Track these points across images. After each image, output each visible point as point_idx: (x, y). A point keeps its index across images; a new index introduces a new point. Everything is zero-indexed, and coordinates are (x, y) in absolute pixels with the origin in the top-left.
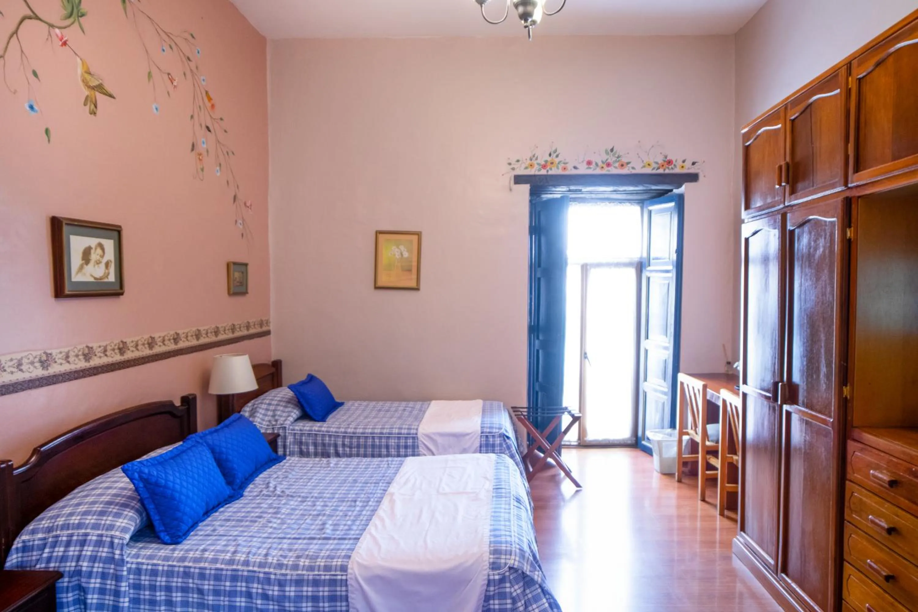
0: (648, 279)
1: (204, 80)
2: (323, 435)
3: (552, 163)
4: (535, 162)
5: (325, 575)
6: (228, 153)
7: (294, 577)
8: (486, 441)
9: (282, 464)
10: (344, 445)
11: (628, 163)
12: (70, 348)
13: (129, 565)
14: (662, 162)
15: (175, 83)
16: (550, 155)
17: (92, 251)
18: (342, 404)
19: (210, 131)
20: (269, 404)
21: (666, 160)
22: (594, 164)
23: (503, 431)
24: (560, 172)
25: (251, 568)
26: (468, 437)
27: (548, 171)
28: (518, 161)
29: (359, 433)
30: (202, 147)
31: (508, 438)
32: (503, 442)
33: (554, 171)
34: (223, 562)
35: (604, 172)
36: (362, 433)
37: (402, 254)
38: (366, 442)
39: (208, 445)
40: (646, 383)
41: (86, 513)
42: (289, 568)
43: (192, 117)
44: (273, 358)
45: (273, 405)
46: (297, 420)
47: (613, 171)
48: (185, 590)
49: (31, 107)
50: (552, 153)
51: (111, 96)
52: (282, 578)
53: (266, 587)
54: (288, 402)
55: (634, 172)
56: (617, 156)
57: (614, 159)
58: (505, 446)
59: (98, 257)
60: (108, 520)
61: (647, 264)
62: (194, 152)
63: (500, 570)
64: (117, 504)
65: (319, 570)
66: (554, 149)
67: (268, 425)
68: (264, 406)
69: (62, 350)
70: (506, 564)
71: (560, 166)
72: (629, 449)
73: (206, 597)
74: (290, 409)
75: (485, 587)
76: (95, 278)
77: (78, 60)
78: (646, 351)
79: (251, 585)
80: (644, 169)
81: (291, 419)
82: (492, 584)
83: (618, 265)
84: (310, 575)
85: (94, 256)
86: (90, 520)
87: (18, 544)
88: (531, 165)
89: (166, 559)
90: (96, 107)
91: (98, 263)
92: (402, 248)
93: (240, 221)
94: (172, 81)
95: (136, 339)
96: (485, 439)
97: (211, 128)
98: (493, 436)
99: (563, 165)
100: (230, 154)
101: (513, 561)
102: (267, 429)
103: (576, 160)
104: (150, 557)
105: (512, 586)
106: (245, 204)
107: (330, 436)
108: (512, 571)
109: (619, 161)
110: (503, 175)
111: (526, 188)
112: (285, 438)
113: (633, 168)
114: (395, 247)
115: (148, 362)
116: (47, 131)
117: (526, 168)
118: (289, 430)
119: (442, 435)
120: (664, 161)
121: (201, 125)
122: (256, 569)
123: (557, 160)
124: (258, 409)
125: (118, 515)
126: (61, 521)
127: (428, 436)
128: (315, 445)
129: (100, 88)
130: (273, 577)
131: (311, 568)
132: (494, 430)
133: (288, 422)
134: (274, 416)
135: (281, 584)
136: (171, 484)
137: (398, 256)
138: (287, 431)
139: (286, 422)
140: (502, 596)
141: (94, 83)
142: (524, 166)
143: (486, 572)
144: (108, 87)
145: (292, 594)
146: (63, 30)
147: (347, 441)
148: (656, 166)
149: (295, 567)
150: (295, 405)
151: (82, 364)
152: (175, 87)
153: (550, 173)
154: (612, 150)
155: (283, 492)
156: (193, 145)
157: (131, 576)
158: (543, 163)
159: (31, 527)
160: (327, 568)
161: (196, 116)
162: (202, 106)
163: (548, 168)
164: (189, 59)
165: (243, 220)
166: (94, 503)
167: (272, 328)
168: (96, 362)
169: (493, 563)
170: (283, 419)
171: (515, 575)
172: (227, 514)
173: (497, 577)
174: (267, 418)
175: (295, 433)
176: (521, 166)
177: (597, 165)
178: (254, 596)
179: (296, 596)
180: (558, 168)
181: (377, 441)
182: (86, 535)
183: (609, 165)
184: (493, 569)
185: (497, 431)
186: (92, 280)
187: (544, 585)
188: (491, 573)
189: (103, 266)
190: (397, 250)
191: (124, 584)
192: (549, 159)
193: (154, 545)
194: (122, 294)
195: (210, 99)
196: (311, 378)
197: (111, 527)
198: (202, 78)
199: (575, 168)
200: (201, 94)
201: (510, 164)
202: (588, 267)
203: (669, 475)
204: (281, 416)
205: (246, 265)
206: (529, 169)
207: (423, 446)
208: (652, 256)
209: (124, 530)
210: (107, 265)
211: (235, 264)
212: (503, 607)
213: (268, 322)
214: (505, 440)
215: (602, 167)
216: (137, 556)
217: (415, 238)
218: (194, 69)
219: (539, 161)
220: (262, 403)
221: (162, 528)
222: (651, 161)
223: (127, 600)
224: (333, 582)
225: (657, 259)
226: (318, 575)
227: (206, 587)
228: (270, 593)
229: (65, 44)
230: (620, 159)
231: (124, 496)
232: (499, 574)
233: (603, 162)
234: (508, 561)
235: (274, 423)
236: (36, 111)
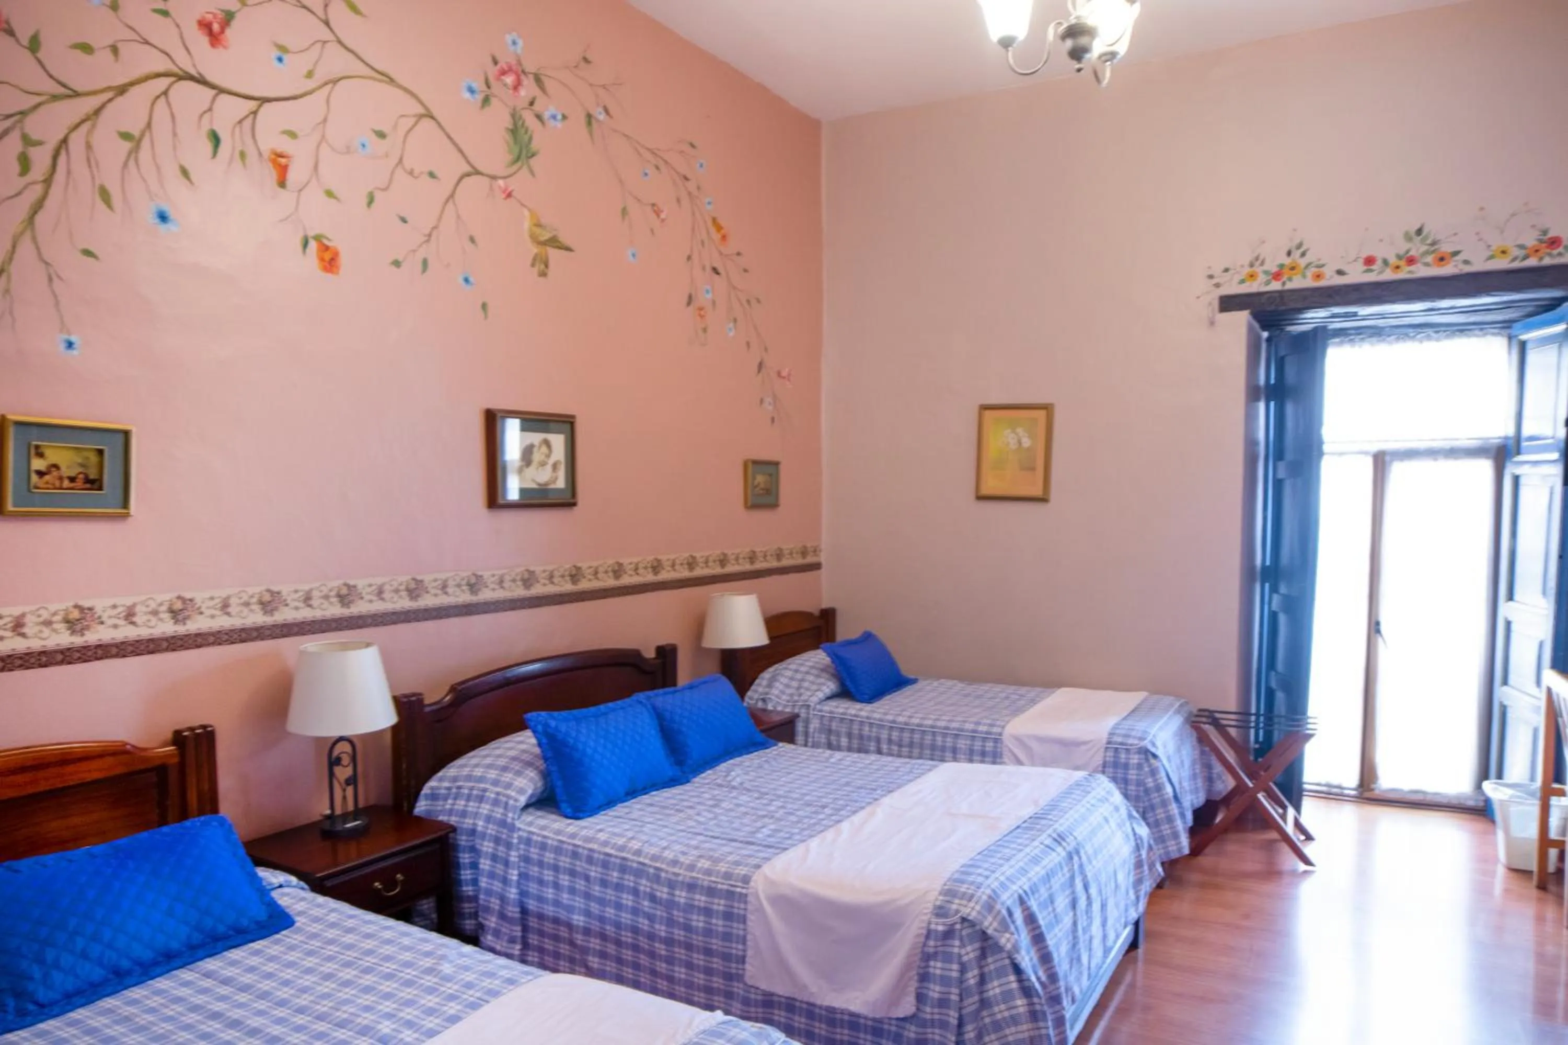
0: (1516, 480)
1: (709, 203)
2: (862, 723)
3: (1293, 268)
4: (1258, 269)
5: (723, 884)
6: (748, 301)
7: (687, 880)
8: (1114, 757)
9: (767, 751)
10: (890, 741)
11: (1456, 253)
12: (505, 571)
13: (521, 833)
14: (1535, 243)
15: (663, 216)
16: (1289, 253)
17: (535, 450)
18: (912, 682)
19: (718, 273)
20: (796, 671)
21: (1545, 238)
22: (1379, 263)
23: (1146, 743)
24: (1308, 282)
25: (641, 860)
26: (1083, 748)
27: (1284, 284)
28: (1226, 270)
29: (913, 724)
30: (704, 298)
31: (1155, 756)
32: (1143, 761)
33: (1297, 283)
34: (614, 846)
35: (1402, 275)
36: (918, 725)
37: (1020, 442)
38: (922, 739)
39: (654, 708)
40: (1505, 688)
41: (490, 766)
42: (684, 867)
43: (689, 258)
44: (825, 605)
45: (801, 672)
46: (829, 698)
47: (1421, 271)
48: (572, 873)
49: (466, 280)
50: (1293, 250)
51: (568, 249)
52: (673, 878)
53: (655, 886)
54: (823, 670)
55: (1467, 269)
56: (1429, 242)
57: (1424, 248)
58: (1147, 769)
59: (543, 457)
60: (508, 777)
61: (1514, 450)
62: (691, 307)
63: (947, 918)
64: (522, 761)
65: (717, 877)
66: (1297, 241)
67: (788, 701)
68: (789, 673)
69: (496, 572)
70: (957, 911)
71: (1309, 274)
72: (1467, 816)
73: (592, 886)
74: (822, 680)
75: (922, 939)
76: (539, 484)
77: (526, 213)
78: (1508, 624)
79: (639, 881)
80: (1489, 262)
81: (821, 695)
82: (933, 936)
83: (1453, 453)
84: (705, 881)
85: (537, 457)
86: (492, 774)
87: (426, 790)
88: (1252, 276)
89: (558, 832)
90: (547, 266)
91: (543, 464)
92: (1020, 430)
93: (768, 400)
94: (658, 213)
95: (595, 564)
96: (1112, 754)
97: (721, 270)
98: (1127, 749)
99: (1316, 270)
100: (753, 302)
101: (972, 910)
102: (785, 706)
103: (1342, 257)
104: (543, 828)
105: (963, 946)
106: (779, 374)
107: (871, 724)
108: (966, 924)
109: (1433, 252)
110: (1198, 297)
111: (1242, 318)
112: (807, 722)
113: (1466, 262)
114: (1009, 431)
115: (613, 596)
116: (484, 306)
117: (1242, 281)
118: (814, 710)
119: (1041, 740)
120: (1541, 241)
121: (704, 268)
122: (647, 861)
123: (1303, 262)
124: (779, 678)
125: (519, 773)
126: (466, 771)
127: (1019, 740)
128: (850, 735)
129: (554, 242)
130: (663, 875)
131: (708, 872)
132: (1130, 741)
133: (815, 699)
134: (798, 688)
135: (672, 885)
136: (580, 746)
137: (1013, 445)
138: (811, 712)
139: (811, 699)
140: (948, 958)
141: (546, 236)
142: (1237, 278)
143: (926, 918)
144: (565, 239)
145: (682, 901)
146: (508, 180)
147: (895, 734)
148: (1521, 253)
149: (691, 867)
150: (833, 675)
151: (520, 592)
152: (663, 220)
153: (1289, 286)
154: (1419, 232)
155: (741, 784)
156: (690, 297)
157: (522, 846)
158: (1275, 269)
159: (440, 774)
160: (728, 876)
161: (695, 257)
162: (706, 242)
163: (1285, 279)
164: (686, 179)
165: (775, 397)
166: (499, 756)
167: (823, 558)
168: (538, 590)
169: (940, 907)
170: (809, 693)
171: (970, 930)
172: (657, 799)
173: (940, 928)
174: (789, 691)
175: (823, 716)
176: (1231, 279)
177: (1386, 262)
178: (641, 895)
179: (686, 904)
180: (1304, 276)
181: (939, 739)
182: (485, 790)
183: (1411, 261)
184: (938, 915)
185: (1136, 742)
186: (534, 486)
187: (1016, 956)
188: (934, 920)
189: (549, 468)
190: (1013, 435)
191: (513, 853)
192: (1287, 261)
193: (554, 817)
194: (574, 504)
195: (719, 228)
196: (868, 637)
197: (509, 786)
198: (707, 200)
199: (1340, 273)
200: (705, 222)
201: (1211, 277)
202: (1387, 458)
203: (1523, 873)
204: (807, 689)
205: (776, 464)
206: (1247, 284)
207: (1010, 754)
208: (1526, 431)
209: (521, 791)
210: (555, 467)
211: (755, 462)
212: (947, 973)
213: (816, 551)
214: (1147, 760)
215: (1398, 267)
216: (530, 824)
217: (1042, 413)
218: (695, 193)
219: (1265, 268)
220: (786, 669)
221: (564, 798)
222: (1509, 244)
223: (516, 872)
224: (730, 895)
225: (1531, 438)
226: (715, 882)
227: (593, 874)
228: (658, 894)
229: (509, 195)
230: (1436, 247)
231: (532, 754)
232: (944, 924)
233: (1399, 257)
234: (962, 909)
235: (796, 698)
236: (472, 284)
